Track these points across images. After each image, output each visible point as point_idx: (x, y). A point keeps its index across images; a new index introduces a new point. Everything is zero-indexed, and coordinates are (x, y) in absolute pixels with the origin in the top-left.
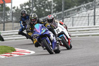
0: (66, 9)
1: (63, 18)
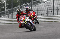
1: (12, 13)
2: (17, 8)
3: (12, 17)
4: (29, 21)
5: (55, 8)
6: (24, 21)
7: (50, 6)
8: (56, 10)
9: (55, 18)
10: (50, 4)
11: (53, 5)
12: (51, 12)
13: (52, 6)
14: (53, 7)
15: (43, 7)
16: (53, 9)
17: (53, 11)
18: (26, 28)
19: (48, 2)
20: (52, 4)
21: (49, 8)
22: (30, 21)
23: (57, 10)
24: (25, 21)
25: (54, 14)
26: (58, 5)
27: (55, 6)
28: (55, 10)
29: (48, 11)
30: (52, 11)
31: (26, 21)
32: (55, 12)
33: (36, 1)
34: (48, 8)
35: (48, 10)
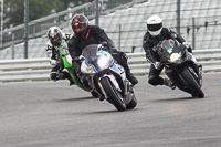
0: (32, 18)
1: (26, 39)
2: (43, 22)
3: (26, 57)
5: (184, 23)
8: (188, 30)
10: (167, 7)
16: (178, 28)
23: (191, 31)
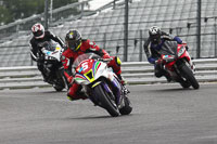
4: (107, 76)
5: (132, 35)
6: (90, 75)
7: (112, 27)
8: (136, 42)
9: (131, 72)
10: (115, 19)
11: (126, 24)
12: (118, 48)
13: (121, 27)
14: (126, 32)
15: (89, 29)
16: (126, 40)
17: (126, 47)
18: (96, 104)
19: (108, 13)
20: (122, 20)
21: (109, 36)
22: (112, 79)
23: (138, 43)
24: (91, 77)
25: (129, 57)
26: (144, 25)
27: (133, 28)
28: (131, 43)
29: (107, 45)
30: (122, 44)
31: (97, 77)
32: (131, 50)
33: (62, 8)
34: (105, 34)
35: (105, 41)
